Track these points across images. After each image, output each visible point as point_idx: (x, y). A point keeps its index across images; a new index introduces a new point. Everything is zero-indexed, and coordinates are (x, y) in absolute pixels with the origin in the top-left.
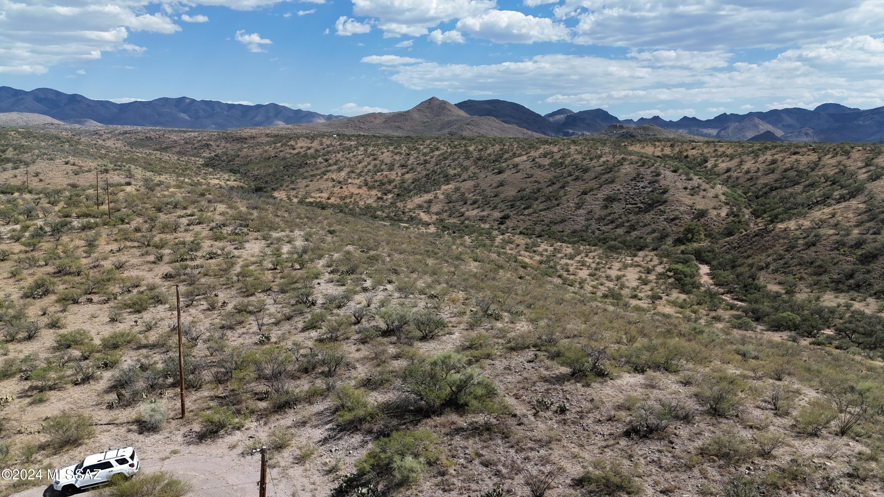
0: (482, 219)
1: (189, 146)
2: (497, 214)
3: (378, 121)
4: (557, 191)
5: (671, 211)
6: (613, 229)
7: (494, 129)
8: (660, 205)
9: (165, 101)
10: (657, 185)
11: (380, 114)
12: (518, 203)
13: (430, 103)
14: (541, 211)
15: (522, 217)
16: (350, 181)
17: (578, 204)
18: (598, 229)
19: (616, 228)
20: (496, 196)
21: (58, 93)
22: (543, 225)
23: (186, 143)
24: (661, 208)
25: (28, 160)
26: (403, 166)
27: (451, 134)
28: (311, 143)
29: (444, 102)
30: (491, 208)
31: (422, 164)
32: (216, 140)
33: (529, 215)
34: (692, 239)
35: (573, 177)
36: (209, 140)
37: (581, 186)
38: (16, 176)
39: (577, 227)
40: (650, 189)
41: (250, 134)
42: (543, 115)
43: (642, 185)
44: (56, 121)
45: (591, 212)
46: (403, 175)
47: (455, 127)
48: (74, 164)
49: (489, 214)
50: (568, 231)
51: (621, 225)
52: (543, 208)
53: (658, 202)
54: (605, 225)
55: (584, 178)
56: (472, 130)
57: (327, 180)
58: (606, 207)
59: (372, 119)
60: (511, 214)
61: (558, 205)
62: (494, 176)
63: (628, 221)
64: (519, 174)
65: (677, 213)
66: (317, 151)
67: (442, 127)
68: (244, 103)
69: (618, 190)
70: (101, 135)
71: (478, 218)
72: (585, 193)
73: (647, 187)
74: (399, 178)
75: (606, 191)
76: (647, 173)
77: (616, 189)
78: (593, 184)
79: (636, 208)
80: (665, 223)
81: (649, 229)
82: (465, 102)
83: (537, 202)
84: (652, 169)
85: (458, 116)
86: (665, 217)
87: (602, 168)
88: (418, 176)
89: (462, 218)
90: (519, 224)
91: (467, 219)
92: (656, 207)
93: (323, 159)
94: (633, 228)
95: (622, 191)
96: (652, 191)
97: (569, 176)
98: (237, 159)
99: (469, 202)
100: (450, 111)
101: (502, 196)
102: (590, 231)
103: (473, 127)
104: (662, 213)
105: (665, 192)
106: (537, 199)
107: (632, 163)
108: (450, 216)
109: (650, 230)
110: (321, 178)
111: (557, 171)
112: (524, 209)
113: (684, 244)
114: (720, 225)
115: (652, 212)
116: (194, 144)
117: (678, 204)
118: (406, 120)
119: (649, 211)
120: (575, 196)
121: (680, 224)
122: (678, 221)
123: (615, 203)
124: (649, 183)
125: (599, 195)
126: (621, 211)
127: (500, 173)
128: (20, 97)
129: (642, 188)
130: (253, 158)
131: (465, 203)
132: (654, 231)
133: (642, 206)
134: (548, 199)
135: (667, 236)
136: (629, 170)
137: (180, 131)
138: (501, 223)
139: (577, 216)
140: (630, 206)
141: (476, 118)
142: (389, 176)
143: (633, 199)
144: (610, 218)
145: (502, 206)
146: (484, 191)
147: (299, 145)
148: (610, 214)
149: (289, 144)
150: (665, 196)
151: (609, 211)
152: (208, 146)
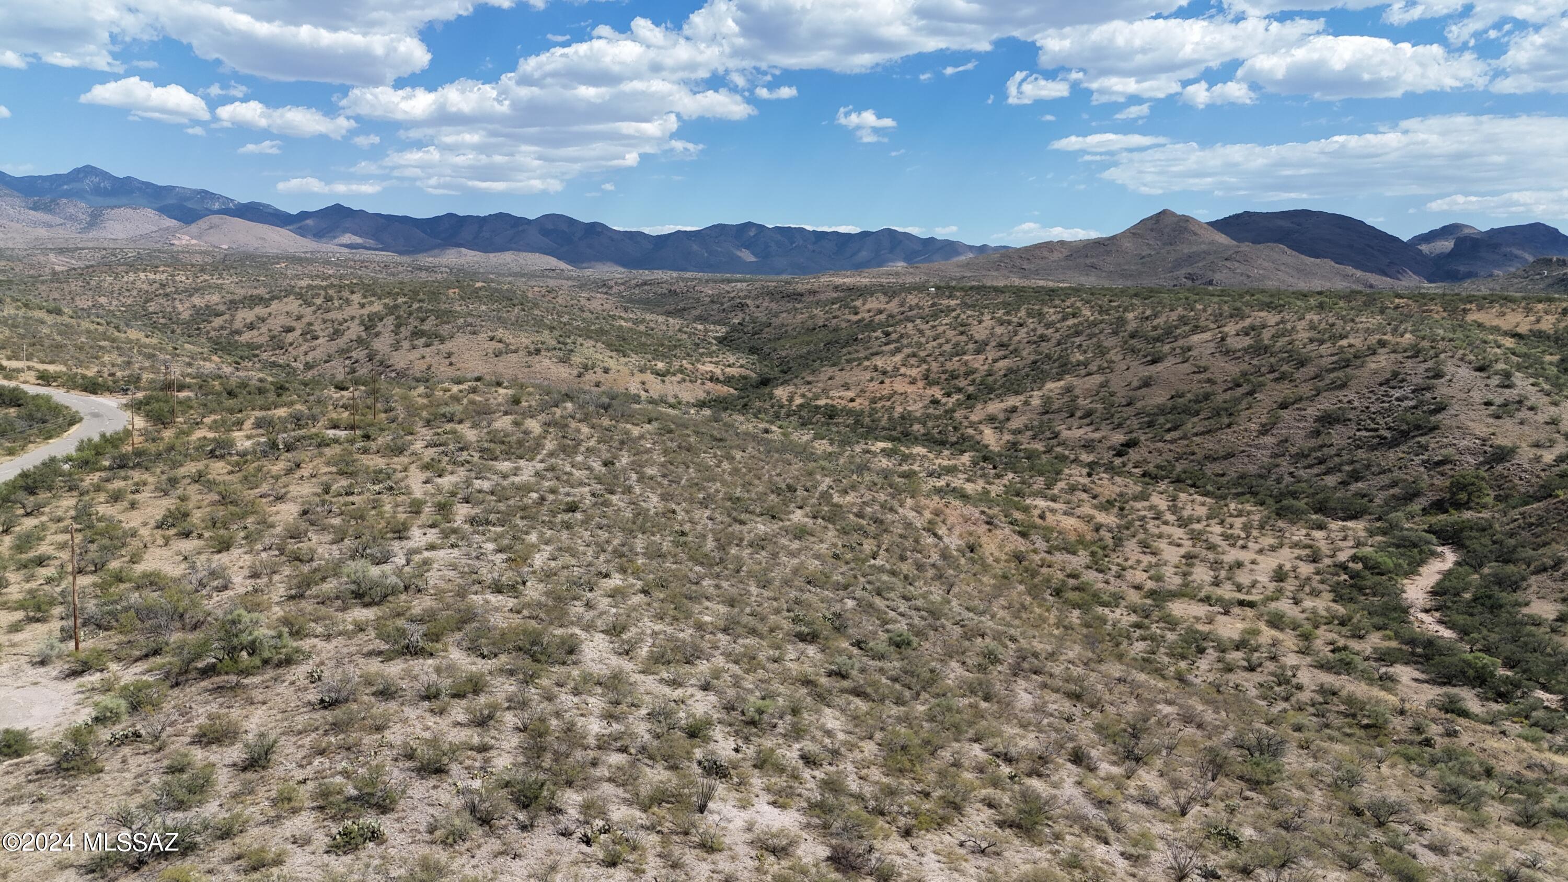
0: (1088, 446)
1: (715, 307)
2: (1118, 438)
3: (1056, 256)
4: (1237, 401)
5: (1440, 447)
6: (1318, 475)
7: (1283, 268)
8: (1422, 435)
9: (720, 230)
10: (1428, 395)
11: (1062, 243)
12: (1161, 420)
13: (1157, 222)
14: (1196, 435)
15: (1160, 445)
16: (903, 370)
17: (1263, 425)
18: (1291, 474)
19: (1325, 474)
20: (1128, 405)
21: (571, 221)
22: (1193, 461)
23: (712, 302)
24: (1422, 440)
25: (445, 334)
26: (1001, 345)
27: (1191, 277)
28: (887, 303)
29: (1186, 219)
30: (1110, 427)
31: (1035, 343)
32: (757, 298)
33: (1172, 442)
34: (1467, 503)
35: (1276, 375)
36: (746, 297)
37: (1284, 390)
38: (423, 357)
39: (1252, 469)
40: (1412, 403)
41: (809, 287)
42: (1405, 238)
43: (1397, 393)
44: (562, 265)
45: (1286, 441)
46: (995, 361)
47: (1200, 264)
48: (500, 341)
49: (1104, 437)
50: (1232, 475)
51: (1337, 469)
52: (1202, 429)
53: (1418, 427)
54: (1305, 468)
55: (1296, 376)
56: (1233, 271)
57: (866, 369)
58: (1317, 433)
59: (1045, 253)
60: (1143, 438)
61: (1229, 426)
62: (1141, 368)
63: (1352, 462)
64: (1186, 365)
65: (1451, 450)
66: (891, 316)
67: (1178, 265)
68: (843, 229)
69: (1349, 402)
70: (611, 288)
71: (1083, 443)
72: (1284, 406)
73: (1407, 398)
74: (986, 367)
75: (1326, 403)
76: (1417, 371)
77: (1345, 400)
78: (1305, 389)
79: (1373, 437)
80: (1422, 469)
81: (1385, 479)
82: (1237, 217)
83: (1195, 419)
84: (1430, 364)
85: (1212, 243)
86: (1425, 457)
87: (1335, 358)
88: (1019, 363)
89: (1054, 442)
90: (1149, 457)
91: (1062, 444)
92: (1414, 437)
93: (883, 332)
94: (1356, 476)
95: (1356, 404)
96: (1415, 407)
97: (1270, 372)
98: (767, 330)
99: (1079, 414)
100: (1195, 234)
101: (1139, 405)
102: (1274, 477)
103: (1237, 264)
104: (1420, 450)
105: (1440, 408)
106: (1197, 413)
107: (1394, 352)
108: (1034, 437)
109: (1387, 482)
110: (859, 365)
111: (1255, 362)
112: (1169, 430)
113: (1446, 511)
114: (1534, 480)
115: (1404, 448)
116: (722, 304)
117: (1457, 435)
118: (1109, 253)
119: (1397, 445)
120: (1265, 411)
121: (1451, 473)
122: (1449, 466)
123: (1337, 426)
124: (1413, 392)
125: (1309, 411)
126: (1345, 442)
127: (1154, 362)
128: (521, 228)
129: (1398, 399)
130: (790, 328)
131: (1072, 415)
132: (1394, 484)
133: (1387, 434)
134: (1217, 413)
135: (1417, 494)
136: (1384, 363)
137: (723, 281)
138: (1119, 454)
139: (1257, 447)
140: (1364, 433)
141: (1246, 247)
142: (970, 364)
143: (1373, 420)
144: (1319, 454)
145: (1135, 423)
146: (1112, 394)
147: (867, 307)
148: (1321, 447)
149: (852, 304)
150: (1440, 417)
151: (1320, 441)
152: (742, 306)
